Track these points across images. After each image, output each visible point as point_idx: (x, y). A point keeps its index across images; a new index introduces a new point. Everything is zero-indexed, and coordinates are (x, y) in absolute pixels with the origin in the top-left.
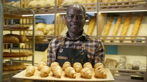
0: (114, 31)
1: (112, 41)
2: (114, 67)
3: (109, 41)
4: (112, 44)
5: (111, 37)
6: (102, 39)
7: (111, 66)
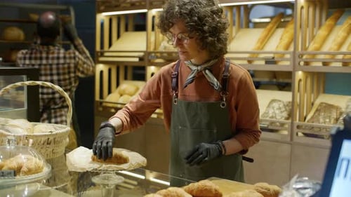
0: (334, 40)
1: (325, 64)
2: (332, 121)
3: (320, 64)
4: (326, 69)
5: (325, 53)
6: (306, 59)
7: (325, 118)
